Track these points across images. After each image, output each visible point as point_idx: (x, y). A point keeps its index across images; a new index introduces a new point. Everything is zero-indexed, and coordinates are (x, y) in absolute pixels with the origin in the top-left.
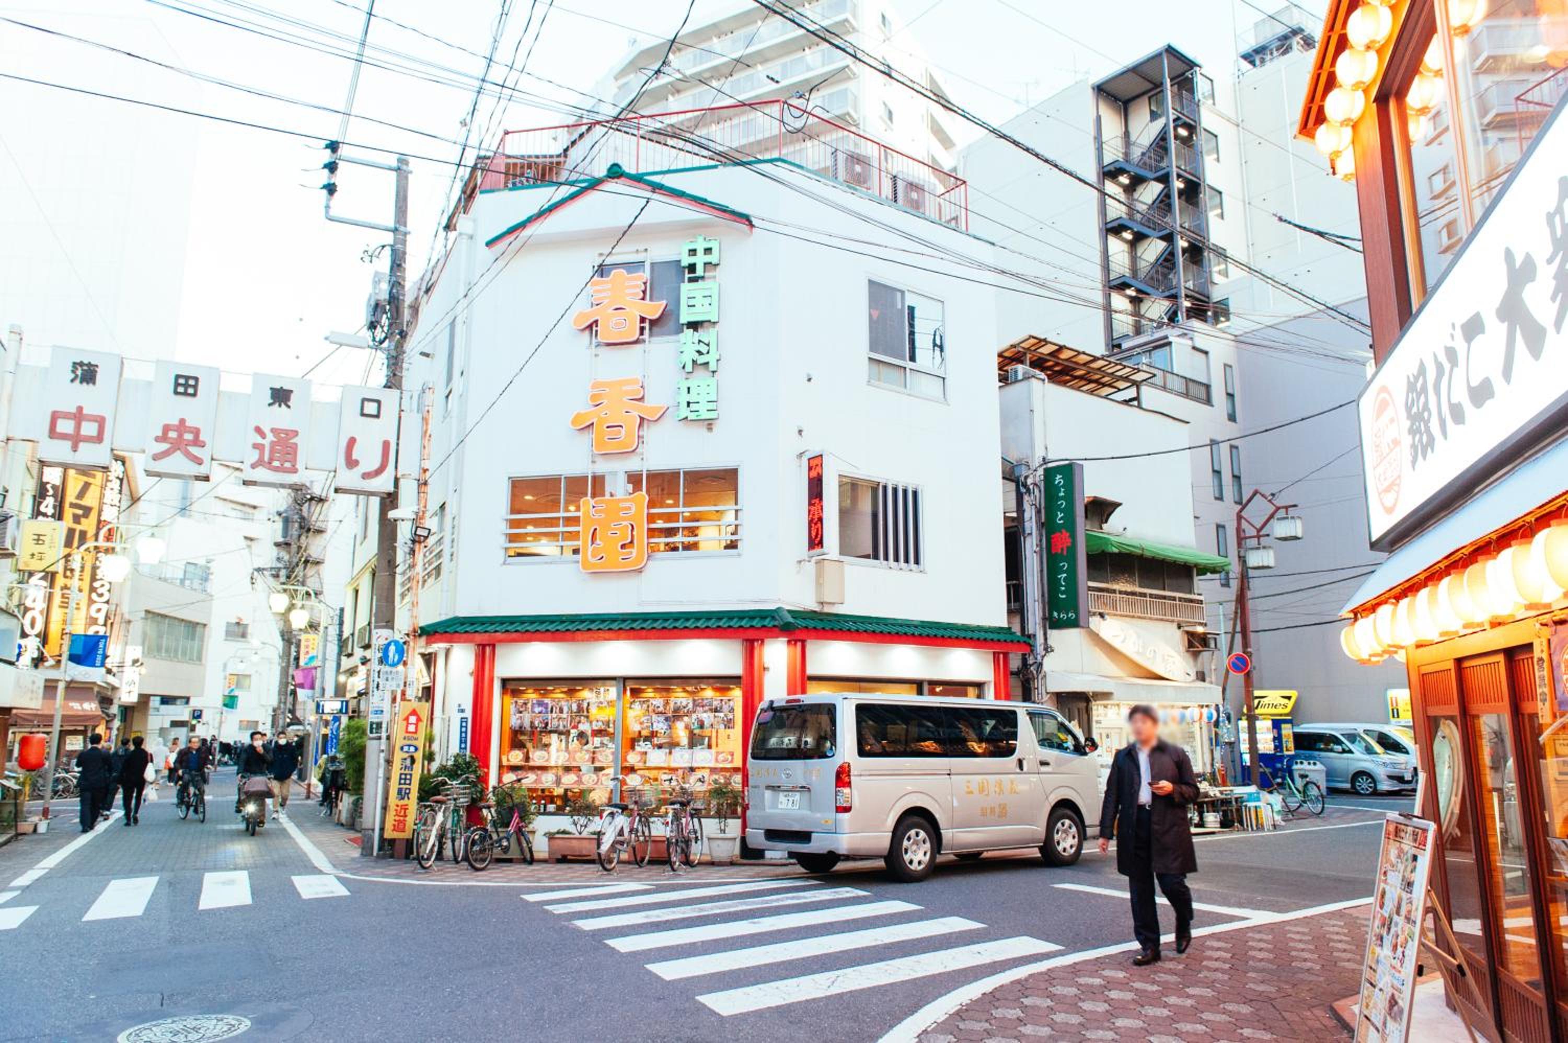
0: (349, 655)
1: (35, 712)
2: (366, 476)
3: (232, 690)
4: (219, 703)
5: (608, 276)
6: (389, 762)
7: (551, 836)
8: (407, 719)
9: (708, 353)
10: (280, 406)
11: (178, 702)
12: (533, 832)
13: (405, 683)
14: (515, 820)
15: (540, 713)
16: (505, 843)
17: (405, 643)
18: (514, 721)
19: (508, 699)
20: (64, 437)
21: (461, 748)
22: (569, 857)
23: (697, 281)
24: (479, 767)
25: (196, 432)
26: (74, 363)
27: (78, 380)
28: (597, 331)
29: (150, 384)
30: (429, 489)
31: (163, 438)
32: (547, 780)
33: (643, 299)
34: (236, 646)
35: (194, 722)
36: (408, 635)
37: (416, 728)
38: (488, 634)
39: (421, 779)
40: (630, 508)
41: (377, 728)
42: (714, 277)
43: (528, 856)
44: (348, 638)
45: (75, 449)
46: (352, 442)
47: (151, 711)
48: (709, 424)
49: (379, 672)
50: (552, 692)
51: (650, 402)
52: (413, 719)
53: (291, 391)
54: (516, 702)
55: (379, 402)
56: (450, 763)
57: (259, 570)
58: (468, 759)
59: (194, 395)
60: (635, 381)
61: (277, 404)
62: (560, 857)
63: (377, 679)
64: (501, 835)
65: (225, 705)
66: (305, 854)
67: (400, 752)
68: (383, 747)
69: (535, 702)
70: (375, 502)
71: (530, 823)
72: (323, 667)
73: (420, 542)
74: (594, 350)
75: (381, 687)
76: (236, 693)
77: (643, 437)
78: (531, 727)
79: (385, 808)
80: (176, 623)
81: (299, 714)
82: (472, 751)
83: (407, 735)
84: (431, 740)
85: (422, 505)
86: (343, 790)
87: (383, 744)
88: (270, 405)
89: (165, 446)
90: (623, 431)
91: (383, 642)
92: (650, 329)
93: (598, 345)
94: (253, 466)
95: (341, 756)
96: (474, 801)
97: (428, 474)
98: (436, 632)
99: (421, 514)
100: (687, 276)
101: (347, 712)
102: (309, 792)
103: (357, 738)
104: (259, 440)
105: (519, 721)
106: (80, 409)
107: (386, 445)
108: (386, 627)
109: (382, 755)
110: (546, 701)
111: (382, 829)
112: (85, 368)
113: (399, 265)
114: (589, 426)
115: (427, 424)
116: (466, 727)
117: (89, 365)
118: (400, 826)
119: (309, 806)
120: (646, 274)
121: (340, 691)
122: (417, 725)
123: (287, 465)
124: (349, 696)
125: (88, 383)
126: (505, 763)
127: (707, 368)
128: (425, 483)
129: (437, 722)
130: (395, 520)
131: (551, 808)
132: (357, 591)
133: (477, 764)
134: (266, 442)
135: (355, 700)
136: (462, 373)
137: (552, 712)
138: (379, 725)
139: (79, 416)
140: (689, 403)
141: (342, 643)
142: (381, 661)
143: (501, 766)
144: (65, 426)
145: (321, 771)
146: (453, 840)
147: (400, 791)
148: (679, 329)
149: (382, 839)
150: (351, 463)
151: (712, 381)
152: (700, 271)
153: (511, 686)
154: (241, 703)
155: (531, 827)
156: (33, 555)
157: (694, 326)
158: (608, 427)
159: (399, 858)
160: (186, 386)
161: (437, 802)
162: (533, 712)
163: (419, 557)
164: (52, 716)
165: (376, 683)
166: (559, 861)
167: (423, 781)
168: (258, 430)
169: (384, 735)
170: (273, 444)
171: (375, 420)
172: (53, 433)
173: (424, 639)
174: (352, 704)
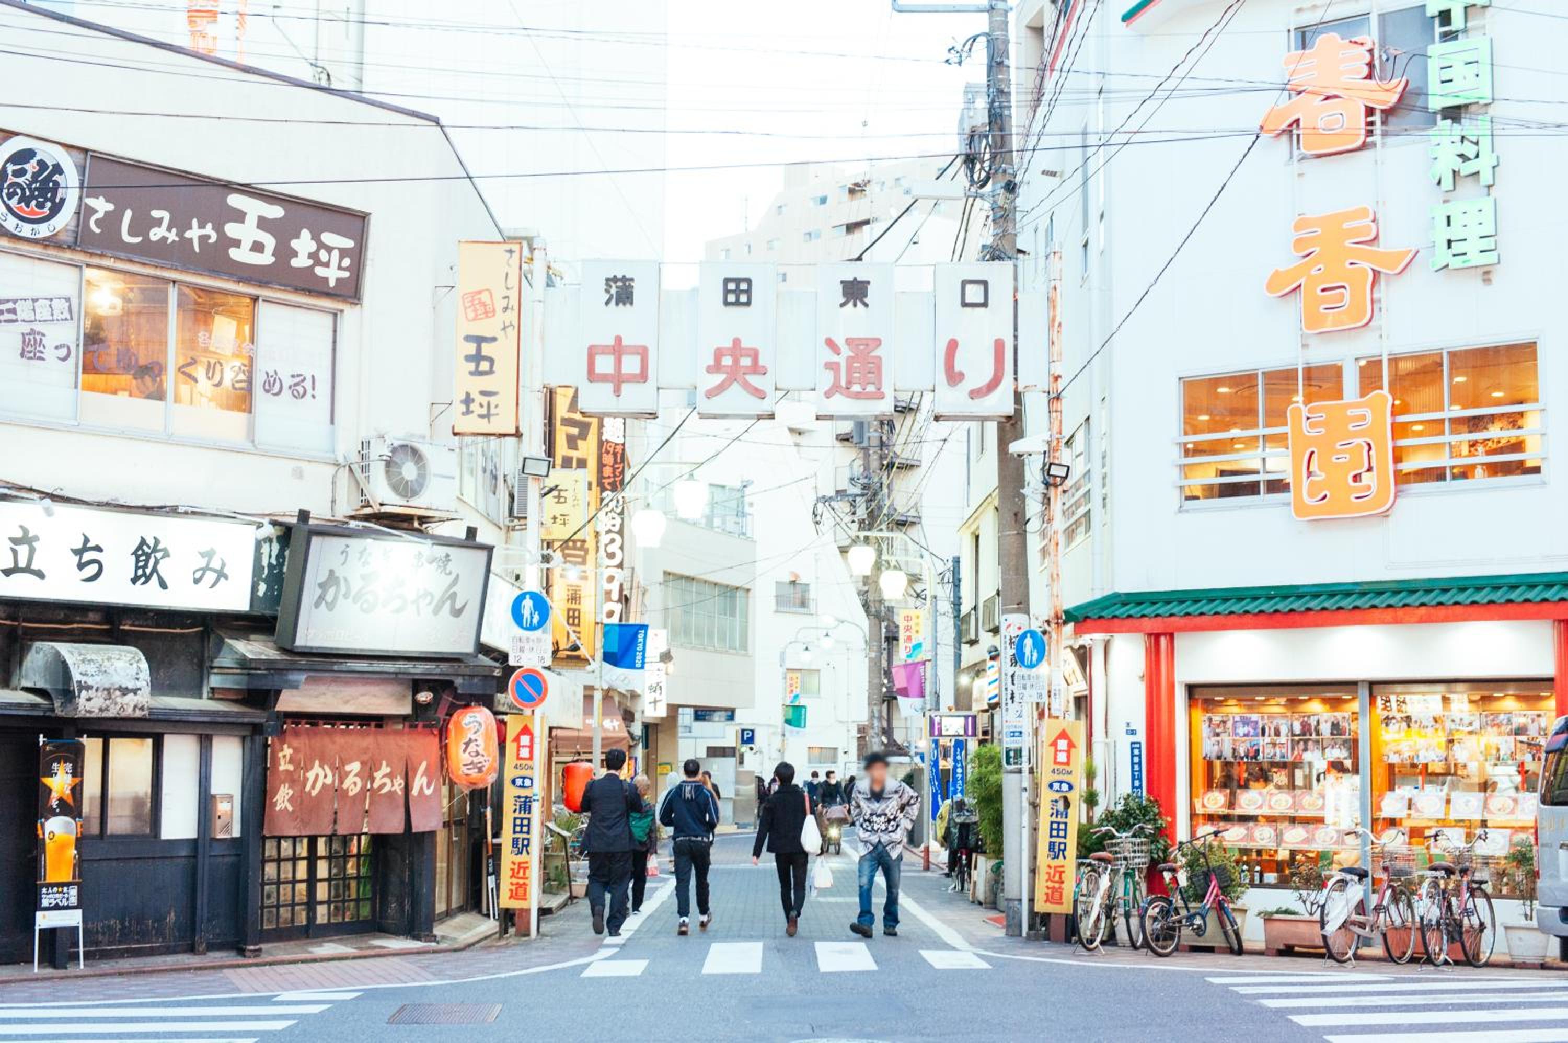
0: (973, 643)
1: (575, 734)
2: (975, 394)
3: (796, 696)
4: (778, 717)
5: (1312, 47)
6: (1035, 806)
7: (1268, 918)
8: (1054, 744)
9: (1477, 156)
10: (855, 305)
11: (717, 716)
12: (1244, 911)
13: (1049, 692)
14: (1213, 890)
15: (1245, 735)
16: (1198, 921)
17: (1045, 632)
18: (1208, 747)
19: (1199, 715)
20: (604, 378)
21: (1133, 787)
22: (1296, 949)
23: (1456, 38)
24: (1159, 814)
25: (755, 355)
26: (607, 280)
27: (613, 301)
28: (1298, 136)
29: (695, 291)
30: (1064, 404)
31: (716, 367)
32: (1263, 837)
33: (1369, 76)
34: (793, 622)
35: (744, 749)
36: (1048, 622)
37: (1068, 757)
38: (1159, 619)
39: (1079, 831)
40: (1363, 417)
41: (1015, 758)
42: (1484, 27)
43: (1236, 947)
44: (969, 614)
45: (617, 392)
46: (953, 346)
47: (681, 732)
48: (1486, 275)
49: (1013, 676)
50: (1263, 703)
51: (1387, 245)
52: (1063, 744)
53: (868, 282)
54: (1210, 720)
55: (985, 283)
56: (1120, 807)
57: (825, 500)
58: (1144, 803)
59: (748, 303)
60: (1363, 213)
61: (851, 304)
62: (1282, 947)
63: (1010, 687)
64: (1192, 911)
65: (788, 722)
66: (933, 931)
67: (1049, 790)
68: (1025, 784)
69: (1237, 719)
70: (992, 429)
71: (1238, 897)
72: (934, 660)
73: (1056, 486)
74: (1296, 166)
75: (1016, 699)
76: (802, 702)
77: (1380, 301)
78: (1234, 757)
79: (1033, 871)
80: (707, 589)
81: (899, 737)
82: (1149, 791)
83: (1057, 767)
84: (1090, 776)
85: (1055, 432)
86: (977, 852)
87: (1026, 782)
88: (842, 305)
89: (719, 378)
90: (1347, 293)
91: (1014, 632)
92: (1384, 123)
93: (1303, 158)
94: (828, 395)
95: (970, 801)
96: (1154, 863)
97: (1061, 384)
98: (1087, 618)
99: (1054, 443)
100: (1438, 30)
101: (974, 734)
102: (927, 861)
103: (991, 773)
104: (835, 358)
105: (1216, 747)
106: (619, 339)
107: (999, 346)
108: (1018, 611)
109: (1025, 795)
110: (1254, 717)
111: (1032, 900)
112: (620, 284)
113: (1000, 64)
114: (1295, 289)
115: (1054, 307)
116: (1140, 756)
117: (624, 279)
118: (1054, 895)
119: (930, 879)
120: (1371, 36)
121: (962, 700)
122: (1068, 752)
123: (871, 388)
124: (976, 708)
125: (624, 304)
126: (1199, 810)
127: (1478, 181)
128: (1058, 398)
129: (1098, 748)
130: (1020, 456)
131: (1271, 877)
132: (977, 537)
133: (1156, 810)
134: (842, 360)
135: (986, 715)
136: (1102, 216)
137: (1263, 734)
138: (1018, 752)
139: (618, 349)
140: (1449, 242)
141: (960, 621)
142: (1014, 662)
143: (1193, 815)
144: (605, 364)
145: (945, 824)
146: (1127, 915)
147: (1052, 846)
148: (1431, 119)
149: (1033, 914)
150: (954, 377)
151: (1487, 204)
152: (1457, 22)
153: (1199, 695)
154: (811, 717)
155: (1239, 904)
156: (555, 518)
157: (1454, 113)
158: (1323, 290)
159: (1057, 941)
160: (738, 292)
161: (1100, 859)
162: (1236, 734)
163: (1057, 507)
164: (590, 739)
165: (1009, 692)
166: (1281, 953)
167: (1083, 833)
168: (830, 343)
169: (1025, 767)
170: (850, 360)
171: (982, 309)
172: (592, 375)
173: (1071, 626)
174: (982, 720)
